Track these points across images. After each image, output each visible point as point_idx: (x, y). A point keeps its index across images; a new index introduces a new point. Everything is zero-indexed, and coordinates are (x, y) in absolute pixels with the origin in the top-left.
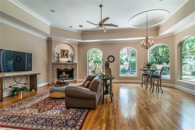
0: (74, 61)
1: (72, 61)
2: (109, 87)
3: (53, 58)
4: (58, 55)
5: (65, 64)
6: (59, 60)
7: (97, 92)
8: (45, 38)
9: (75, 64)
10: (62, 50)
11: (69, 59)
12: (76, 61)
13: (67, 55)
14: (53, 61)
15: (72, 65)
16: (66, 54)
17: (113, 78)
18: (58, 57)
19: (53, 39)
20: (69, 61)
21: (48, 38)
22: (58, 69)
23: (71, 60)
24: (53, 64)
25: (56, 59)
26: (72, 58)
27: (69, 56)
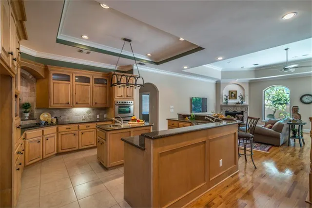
0: (245, 103)
1: (242, 102)
2: (298, 133)
3: (221, 100)
4: (227, 97)
5: (234, 106)
6: (227, 102)
7: (281, 132)
8: (214, 82)
9: (246, 106)
10: (230, 91)
11: (238, 100)
12: (246, 103)
13: (235, 97)
14: (221, 104)
15: (242, 107)
16: (235, 95)
17: (304, 124)
18: (227, 100)
19: (221, 82)
20: (238, 103)
21: (217, 82)
22: (226, 111)
23: (240, 102)
24: (222, 106)
25: (224, 101)
26: (242, 99)
27: (238, 98)
